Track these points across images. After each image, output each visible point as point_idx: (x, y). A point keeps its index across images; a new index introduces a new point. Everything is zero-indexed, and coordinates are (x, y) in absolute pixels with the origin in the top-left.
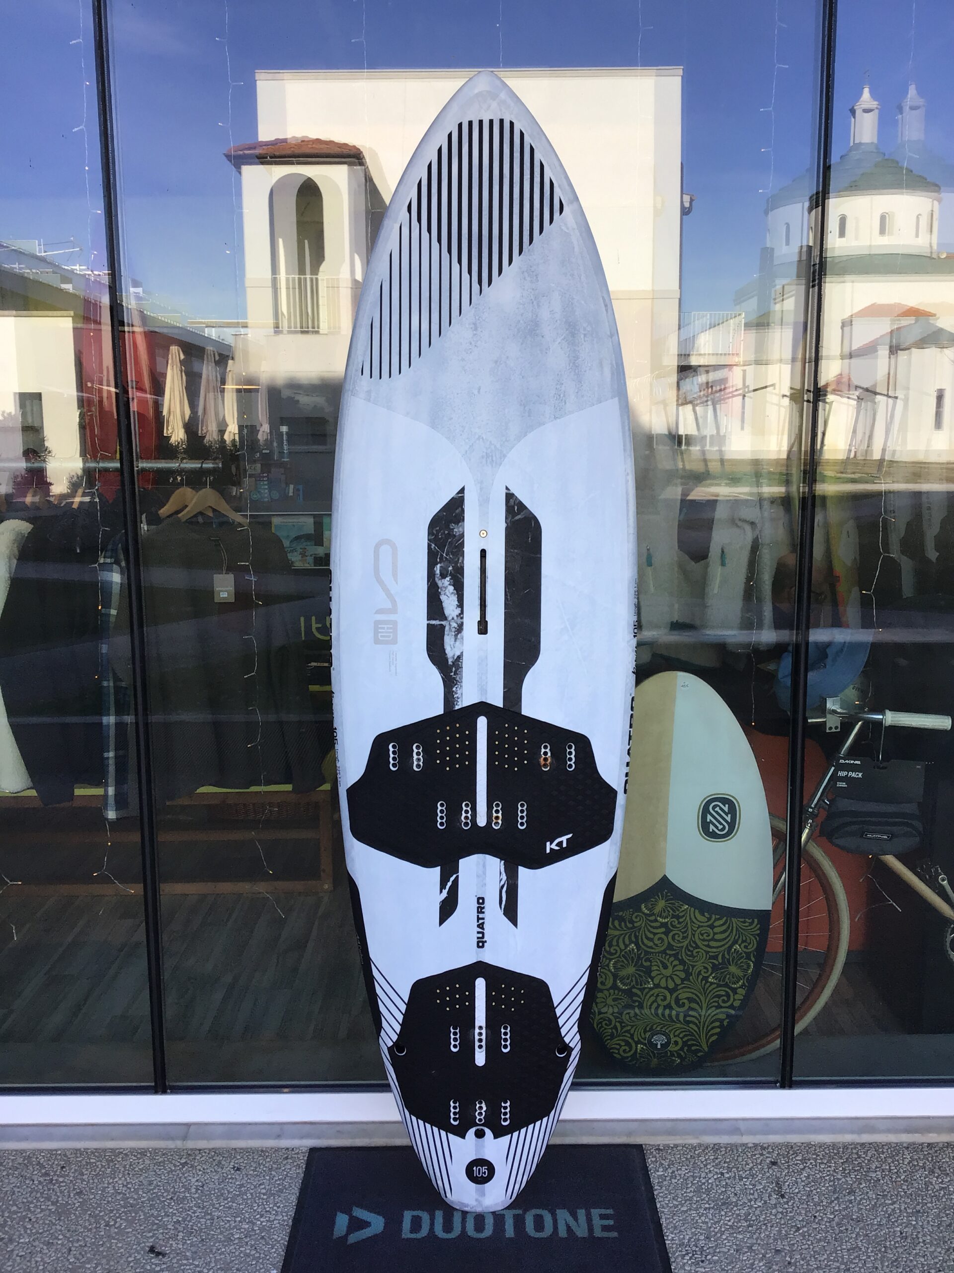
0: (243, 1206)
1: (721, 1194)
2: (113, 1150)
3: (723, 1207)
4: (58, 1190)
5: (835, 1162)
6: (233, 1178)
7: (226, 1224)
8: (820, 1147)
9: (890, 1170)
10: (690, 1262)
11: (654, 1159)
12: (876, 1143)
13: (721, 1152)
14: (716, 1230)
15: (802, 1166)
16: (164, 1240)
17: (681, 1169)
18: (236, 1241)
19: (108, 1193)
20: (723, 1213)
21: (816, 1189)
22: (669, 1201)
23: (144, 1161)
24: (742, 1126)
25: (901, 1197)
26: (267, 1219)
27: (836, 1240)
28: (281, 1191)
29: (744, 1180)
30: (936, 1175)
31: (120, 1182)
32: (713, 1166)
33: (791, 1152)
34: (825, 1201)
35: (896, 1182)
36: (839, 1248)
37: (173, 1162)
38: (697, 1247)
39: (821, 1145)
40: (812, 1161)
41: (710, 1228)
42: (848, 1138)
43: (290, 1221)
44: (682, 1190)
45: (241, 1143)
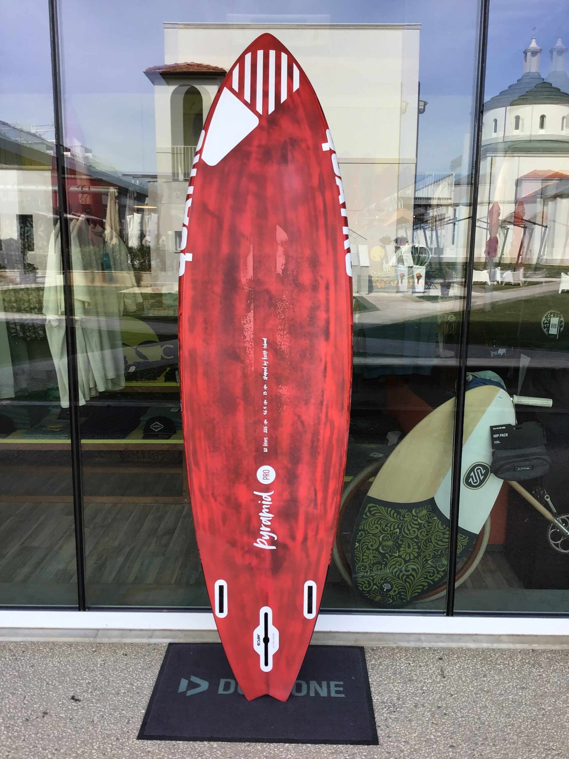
0: (126, 675)
1: (408, 675)
2: (53, 643)
3: (409, 682)
4: (20, 664)
5: (477, 659)
6: (122, 660)
7: (116, 684)
8: (468, 650)
9: (508, 664)
10: (387, 712)
11: (370, 655)
12: (502, 649)
13: (409, 651)
14: (403, 695)
15: (457, 661)
16: (80, 693)
17: (385, 661)
18: (122, 694)
19: (49, 666)
20: (408, 686)
21: (464, 674)
22: (377, 678)
23: (71, 649)
24: (423, 638)
25: (514, 679)
26: (141, 682)
27: (474, 702)
28: (150, 667)
29: (422, 668)
30: (536, 667)
31: (56, 660)
32: (404, 659)
33: (451, 653)
34: (469, 680)
35: (511, 671)
36: (475, 707)
37: (88, 650)
38: (391, 704)
39: (469, 649)
40: (463, 658)
41: (400, 693)
42: (485, 645)
43: (154, 684)
44: (385, 672)
45: (128, 641)
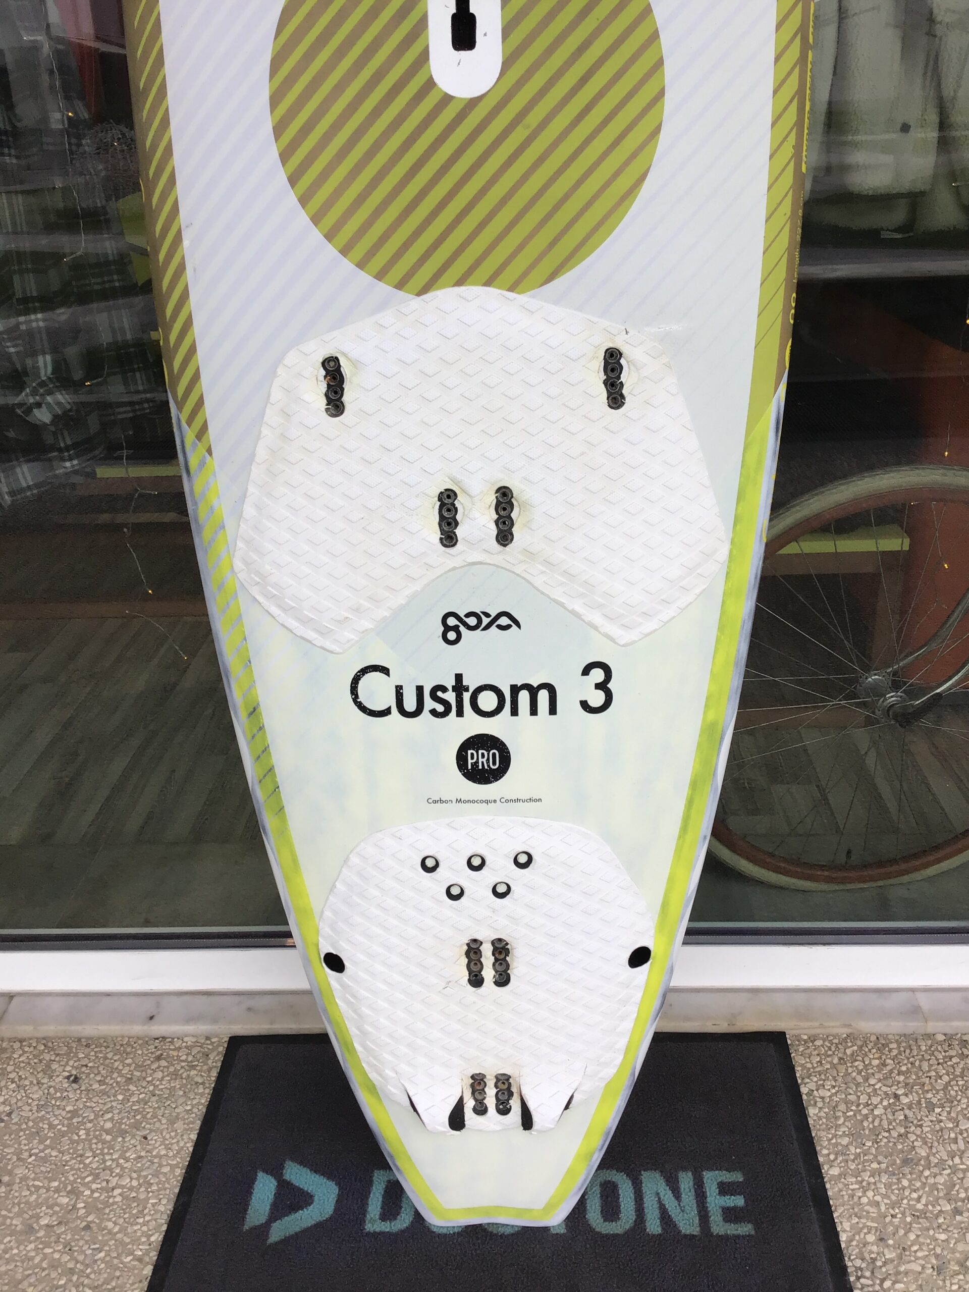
0: (67, 1157)
3: (907, 1170)
6: (63, 1099)
13: (890, 1051)
14: (896, 1221)
20: (905, 1183)
24: (924, 1002)
29: (937, 1110)
32: (880, 1080)
38: (863, 1259)
45: (89, 1030)
